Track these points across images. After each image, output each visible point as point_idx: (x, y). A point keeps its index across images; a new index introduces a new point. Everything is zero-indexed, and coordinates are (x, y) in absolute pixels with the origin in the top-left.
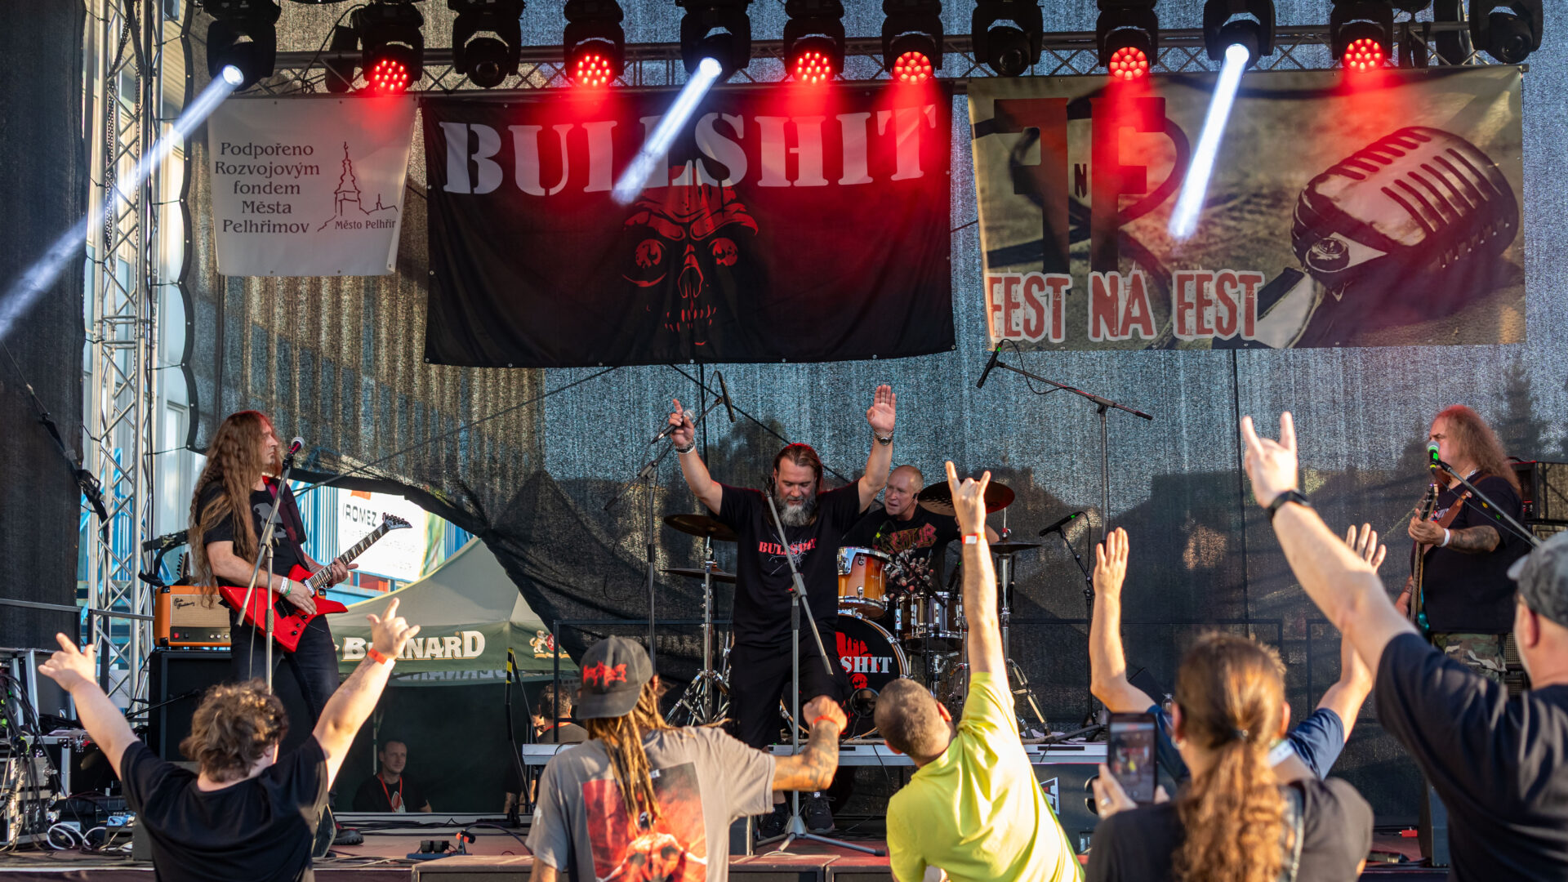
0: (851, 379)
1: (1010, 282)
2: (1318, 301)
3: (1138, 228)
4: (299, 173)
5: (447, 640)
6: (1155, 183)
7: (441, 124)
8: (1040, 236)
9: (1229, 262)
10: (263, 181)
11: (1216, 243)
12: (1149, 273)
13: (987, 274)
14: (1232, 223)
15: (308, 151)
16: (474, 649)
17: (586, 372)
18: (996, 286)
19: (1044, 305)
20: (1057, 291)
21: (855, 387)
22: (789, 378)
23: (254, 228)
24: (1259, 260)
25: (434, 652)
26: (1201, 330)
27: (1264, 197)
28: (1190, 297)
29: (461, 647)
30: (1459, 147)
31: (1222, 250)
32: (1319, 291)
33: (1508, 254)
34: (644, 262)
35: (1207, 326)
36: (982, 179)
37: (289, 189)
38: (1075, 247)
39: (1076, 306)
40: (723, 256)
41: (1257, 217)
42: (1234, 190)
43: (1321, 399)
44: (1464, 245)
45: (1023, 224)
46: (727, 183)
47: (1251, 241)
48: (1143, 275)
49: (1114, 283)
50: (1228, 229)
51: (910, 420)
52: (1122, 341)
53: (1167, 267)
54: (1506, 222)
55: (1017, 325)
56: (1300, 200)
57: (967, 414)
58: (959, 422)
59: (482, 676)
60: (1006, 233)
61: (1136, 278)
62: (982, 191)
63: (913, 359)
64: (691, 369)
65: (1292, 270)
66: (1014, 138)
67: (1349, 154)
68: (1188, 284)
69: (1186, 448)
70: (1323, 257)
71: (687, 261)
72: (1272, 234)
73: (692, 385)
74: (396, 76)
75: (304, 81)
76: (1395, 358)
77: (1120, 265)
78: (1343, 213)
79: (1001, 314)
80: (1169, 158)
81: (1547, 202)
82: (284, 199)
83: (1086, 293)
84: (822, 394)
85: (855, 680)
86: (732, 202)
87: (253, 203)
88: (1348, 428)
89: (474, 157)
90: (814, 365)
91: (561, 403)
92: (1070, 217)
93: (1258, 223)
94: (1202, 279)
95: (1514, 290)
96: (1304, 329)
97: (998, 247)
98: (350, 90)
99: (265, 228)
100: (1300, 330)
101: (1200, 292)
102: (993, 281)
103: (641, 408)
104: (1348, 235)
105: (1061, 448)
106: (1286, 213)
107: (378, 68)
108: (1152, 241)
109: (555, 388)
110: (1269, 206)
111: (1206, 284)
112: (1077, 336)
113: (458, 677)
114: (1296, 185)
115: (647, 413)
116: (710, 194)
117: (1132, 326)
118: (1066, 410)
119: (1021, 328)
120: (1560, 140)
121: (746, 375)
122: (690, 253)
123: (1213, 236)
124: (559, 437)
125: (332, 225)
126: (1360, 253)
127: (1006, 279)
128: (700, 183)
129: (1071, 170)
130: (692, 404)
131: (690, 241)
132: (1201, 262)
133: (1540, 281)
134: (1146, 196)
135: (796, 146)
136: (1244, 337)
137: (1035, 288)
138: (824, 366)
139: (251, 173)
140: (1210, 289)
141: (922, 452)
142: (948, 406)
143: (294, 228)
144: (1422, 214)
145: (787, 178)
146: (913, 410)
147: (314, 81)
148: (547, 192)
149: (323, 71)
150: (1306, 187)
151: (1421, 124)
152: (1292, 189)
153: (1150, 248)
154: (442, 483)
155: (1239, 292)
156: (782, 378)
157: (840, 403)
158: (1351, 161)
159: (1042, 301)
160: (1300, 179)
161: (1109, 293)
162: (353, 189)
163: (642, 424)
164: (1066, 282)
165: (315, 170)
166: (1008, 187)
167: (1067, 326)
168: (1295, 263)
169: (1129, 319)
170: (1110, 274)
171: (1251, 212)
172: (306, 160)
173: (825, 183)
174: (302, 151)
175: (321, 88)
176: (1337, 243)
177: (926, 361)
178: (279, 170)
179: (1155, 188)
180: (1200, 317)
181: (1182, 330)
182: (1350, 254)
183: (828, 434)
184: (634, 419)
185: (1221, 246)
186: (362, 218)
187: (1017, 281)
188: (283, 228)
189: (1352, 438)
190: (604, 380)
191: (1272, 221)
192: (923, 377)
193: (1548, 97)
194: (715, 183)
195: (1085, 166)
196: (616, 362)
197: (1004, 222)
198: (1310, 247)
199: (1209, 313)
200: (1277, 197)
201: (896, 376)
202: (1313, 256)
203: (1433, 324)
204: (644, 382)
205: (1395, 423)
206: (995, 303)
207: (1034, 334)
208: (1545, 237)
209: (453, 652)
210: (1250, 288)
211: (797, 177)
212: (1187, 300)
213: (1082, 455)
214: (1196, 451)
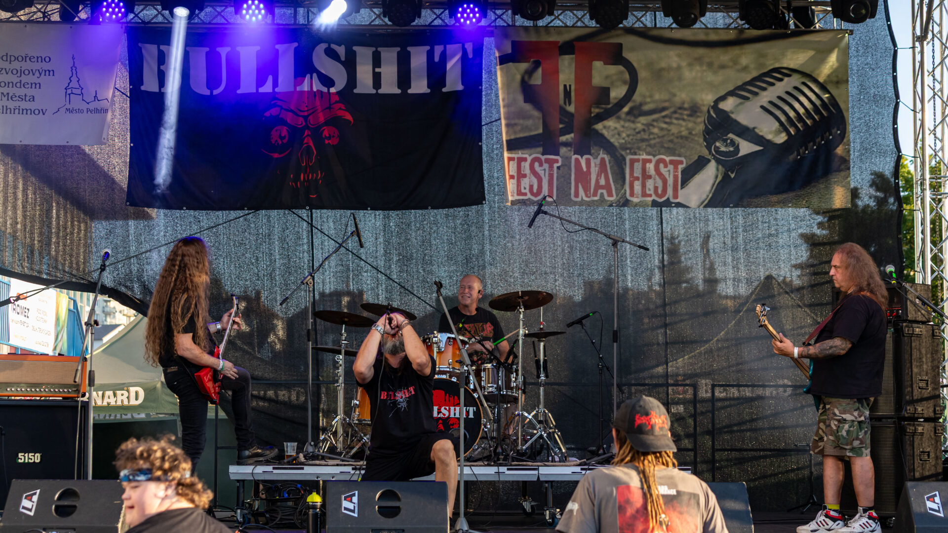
0: (411, 222)
1: (521, 160)
2: (720, 178)
3: (605, 127)
4: (40, 74)
5: (119, 393)
6: (616, 98)
7: (140, 45)
8: (540, 131)
9: (663, 150)
10: (15, 79)
11: (654, 138)
12: (611, 157)
13: (506, 155)
14: (664, 126)
15: (47, 59)
16: (137, 399)
17: (233, 214)
18: (511, 162)
19: (542, 175)
20: (551, 167)
21: (413, 227)
22: (370, 221)
23: (9, 110)
24: (682, 150)
25: (109, 401)
26: (644, 194)
27: (685, 109)
28: (638, 173)
29: (128, 398)
30: (809, 81)
31: (658, 143)
32: (720, 171)
33: (839, 150)
34: (276, 141)
35: (648, 192)
36: (503, 93)
37: (34, 85)
38: (563, 139)
39: (563, 177)
40: (329, 138)
41: (681, 122)
42: (666, 104)
43: (716, 241)
44: (811, 144)
45: (529, 122)
46: (333, 90)
47: (677, 138)
48: (607, 158)
49: (588, 162)
50: (662, 129)
51: (450, 251)
52: (593, 201)
53: (623, 153)
54: (838, 130)
55: (525, 188)
56: (709, 112)
57: (487, 247)
58: (482, 252)
59: (124, 417)
60: (519, 128)
61: (603, 160)
62: (503, 100)
63: (451, 210)
64: (304, 213)
65: (703, 157)
66: (524, 66)
67: (740, 83)
68: (636, 164)
69: (629, 272)
70: (723, 149)
71: (305, 141)
72: (690, 133)
73: (305, 224)
74: (117, 10)
75: (44, 13)
76: (763, 216)
77: (593, 151)
78: (736, 121)
79: (514, 181)
80: (625, 82)
81: (859, 119)
82: (30, 92)
83: (570, 169)
84: (392, 232)
85: (451, 422)
86: (337, 102)
87: (8, 94)
88: (733, 260)
89: (162, 67)
90: (387, 212)
91: (217, 235)
92: (560, 119)
93: (681, 126)
94: (645, 161)
95: (843, 174)
96: (710, 195)
97: (513, 137)
98: (77, 19)
99: (17, 111)
100: (708, 196)
101: (644, 170)
102: (510, 159)
103: (270, 239)
104: (739, 135)
105: (548, 270)
106: (699, 120)
107: (105, 4)
108: (613, 136)
109: (212, 225)
110: (688, 115)
111: (648, 165)
112: (564, 197)
113: (107, 418)
114: (705, 102)
115: (274, 243)
116: (322, 97)
117: (600, 191)
118: (552, 246)
119: (527, 191)
120: (868, 79)
121: (341, 218)
122: (308, 135)
123: (653, 133)
124: (214, 257)
125: (63, 110)
126: (746, 148)
127: (518, 158)
128: (315, 89)
129: (561, 88)
130: (304, 237)
131: (308, 128)
132: (645, 150)
133: (855, 169)
134: (610, 106)
135: (380, 67)
136: (672, 200)
137: (536, 164)
138: (393, 214)
139: (7, 73)
140: (651, 167)
141: (457, 271)
142: (474, 241)
143: (37, 112)
144: (786, 123)
145: (374, 88)
146: (452, 244)
147: (50, 13)
148: (212, 93)
149: (58, 6)
150: (712, 104)
151: (785, 65)
152: (704, 105)
153: (612, 140)
154: (133, 287)
155: (669, 171)
156: (365, 221)
157: (403, 238)
158: (740, 88)
159: (541, 173)
160: (708, 98)
161: (585, 169)
162: (78, 87)
163: (271, 250)
164: (557, 161)
165: (51, 73)
166: (520, 98)
167: (557, 190)
168: (705, 152)
169: (598, 186)
170: (586, 156)
171: (677, 119)
172: (46, 66)
173: (399, 91)
174: (43, 60)
175: (56, 17)
176: (732, 140)
177: (460, 211)
178: (27, 72)
179: (615, 101)
180: (644, 186)
181: (632, 194)
182: (740, 147)
183: (395, 258)
184: (265, 247)
185: (657, 140)
186: (84, 106)
187: (525, 160)
188: (29, 112)
189: (736, 268)
190: (246, 220)
191: (690, 125)
192: (459, 222)
193: (861, 52)
194: (325, 90)
195: (570, 86)
196: (256, 208)
197: (516, 121)
198: (715, 142)
199: (650, 184)
200: (694, 110)
201: (440, 221)
202: (717, 149)
203: (791, 195)
204: (272, 222)
205: (763, 257)
206: (511, 174)
207: (536, 195)
208: (858, 140)
209: (122, 401)
210: (676, 168)
211: (380, 87)
212: (635, 175)
213: (562, 275)
214: (636, 273)
